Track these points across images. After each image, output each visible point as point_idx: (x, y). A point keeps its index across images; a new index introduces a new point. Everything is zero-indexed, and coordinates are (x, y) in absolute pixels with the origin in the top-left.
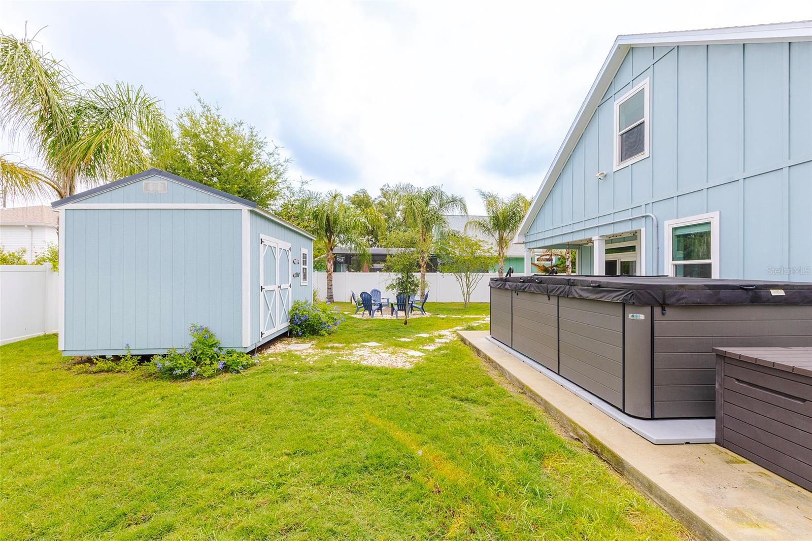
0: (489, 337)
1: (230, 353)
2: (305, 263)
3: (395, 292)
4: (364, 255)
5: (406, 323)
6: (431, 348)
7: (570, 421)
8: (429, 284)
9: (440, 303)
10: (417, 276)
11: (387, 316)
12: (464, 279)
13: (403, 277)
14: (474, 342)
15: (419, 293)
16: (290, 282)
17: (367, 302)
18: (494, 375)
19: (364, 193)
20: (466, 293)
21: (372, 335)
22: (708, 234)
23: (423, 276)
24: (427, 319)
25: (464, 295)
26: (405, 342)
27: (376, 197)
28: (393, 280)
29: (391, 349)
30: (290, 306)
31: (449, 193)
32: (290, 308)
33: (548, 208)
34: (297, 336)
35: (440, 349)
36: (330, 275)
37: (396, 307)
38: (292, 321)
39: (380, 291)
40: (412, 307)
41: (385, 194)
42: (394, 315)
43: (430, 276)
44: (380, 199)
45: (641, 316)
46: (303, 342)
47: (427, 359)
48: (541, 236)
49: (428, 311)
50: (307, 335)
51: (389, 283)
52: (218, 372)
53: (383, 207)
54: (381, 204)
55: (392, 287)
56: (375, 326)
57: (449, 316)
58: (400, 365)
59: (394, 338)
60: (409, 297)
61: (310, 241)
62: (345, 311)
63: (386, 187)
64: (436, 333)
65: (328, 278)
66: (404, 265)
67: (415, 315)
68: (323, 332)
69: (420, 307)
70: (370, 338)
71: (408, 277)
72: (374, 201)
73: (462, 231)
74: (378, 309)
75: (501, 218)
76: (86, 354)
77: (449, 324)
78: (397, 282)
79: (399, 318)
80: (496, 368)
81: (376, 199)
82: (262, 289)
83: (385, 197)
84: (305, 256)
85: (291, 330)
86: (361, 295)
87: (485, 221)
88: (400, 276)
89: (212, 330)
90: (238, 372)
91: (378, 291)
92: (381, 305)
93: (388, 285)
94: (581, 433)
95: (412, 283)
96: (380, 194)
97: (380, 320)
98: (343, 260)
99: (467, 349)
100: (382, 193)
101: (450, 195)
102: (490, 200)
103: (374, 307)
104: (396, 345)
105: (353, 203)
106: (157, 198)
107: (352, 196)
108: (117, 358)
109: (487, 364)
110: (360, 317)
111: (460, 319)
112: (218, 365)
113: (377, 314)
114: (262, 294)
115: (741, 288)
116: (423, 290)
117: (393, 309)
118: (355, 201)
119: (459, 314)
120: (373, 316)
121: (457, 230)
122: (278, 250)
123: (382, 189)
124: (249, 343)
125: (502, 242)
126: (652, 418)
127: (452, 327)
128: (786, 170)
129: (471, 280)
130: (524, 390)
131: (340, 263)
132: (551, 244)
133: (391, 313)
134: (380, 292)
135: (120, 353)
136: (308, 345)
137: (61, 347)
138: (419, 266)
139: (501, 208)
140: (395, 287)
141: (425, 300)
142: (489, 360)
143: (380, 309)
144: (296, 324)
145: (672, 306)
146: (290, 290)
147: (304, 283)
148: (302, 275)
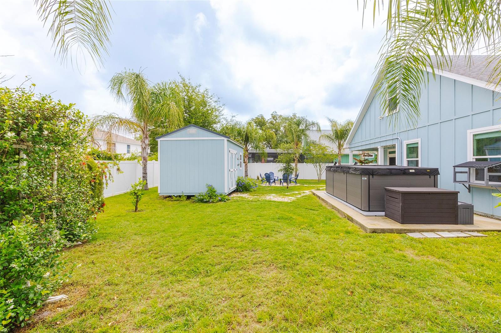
0: (325, 192)
1: (221, 195)
2: (241, 159)
3: (282, 173)
4: (263, 153)
5: (287, 189)
6: (299, 196)
7: (344, 213)
8: (299, 169)
9: (305, 180)
10: (293, 165)
11: (278, 185)
12: (318, 167)
13: (286, 166)
14: (318, 194)
15: (294, 173)
16: (237, 168)
17: (268, 178)
18: (324, 204)
19: (262, 116)
20: (319, 174)
21: (273, 192)
22: (417, 147)
23: (296, 165)
24: (298, 186)
25: (318, 175)
26: (288, 194)
27: (269, 119)
28: (281, 167)
29: (282, 196)
30: (237, 178)
31: (310, 120)
32: (237, 180)
33: (360, 131)
34: (240, 191)
35: (303, 197)
36: (246, 164)
37: (282, 181)
38: (238, 185)
39: (274, 173)
40: (290, 181)
41: (274, 117)
42: (282, 185)
43: (300, 165)
44: (271, 120)
45: (365, 178)
46: (243, 194)
47: (297, 199)
48: (356, 145)
49: (299, 183)
50: (244, 191)
51: (279, 168)
53: (273, 124)
54: (271, 123)
56: (273, 189)
57: (309, 185)
58: (286, 201)
59: (283, 193)
60: (289, 175)
61: (242, 149)
63: (275, 113)
64: (302, 192)
65: (245, 166)
66: (286, 160)
67: (292, 185)
68: (251, 190)
69: (295, 181)
70: (272, 193)
71: (289, 166)
72: (267, 121)
73: (318, 140)
74: (273, 182)
75: (339, 134)
76: (169, 195)
77: (308, 188)
78: (283, 168)
79: (284, 186)
80: (325, 202)
82: (230, 170)
83: (274, 119)
85: (237, 189)
86: (265, 175)
87: (331, 135)
89: (214, 186)
90: (225, 201)
91: (272, 173)
92: (275, 179)
93: (279, 169)
94: (346, 215)
95: (291, 169)
96: (271, 117)
97: (275, 186)
99: (315, 197)
100: (272, 116)
101: (311, 121)
102: (333, 123)
103: (271, 181)
104: (284, 195)
105: (256, 123)
106: (192, 135)
107: (255, 118)
108: (180, 196)
109: (322, 202)
110: (265, 185)
111: (314, 186)
112: (218, 199)
113: (273, 185)
114: (230, 172)
115: (399, 169)
116: (296, 172)
117: (281, 182)
118: (257, 122)
119: (314, 184)
120: (271, 185)
121: (315, 140)
122: (234, 154)
123: (272, 114)
124: (227, 191)
125: (340, 146)
126: (369, 211)
127: (310, 190)
128: (454, 120)
129: (322, 167)
130: (333, 207)
132: (365, 148)
135: (181, 195)
136: (246, 195)
137: (159, 192)
138: (294, 160)
139: (339, 128)
140: (282, 170)
141: (297, 177)
142: (323, 200)
143: (274, 182)
144: (240, 186)
145: (375, 175)
146: (237, 171)
147: (241, 168)
148: (240, 165)
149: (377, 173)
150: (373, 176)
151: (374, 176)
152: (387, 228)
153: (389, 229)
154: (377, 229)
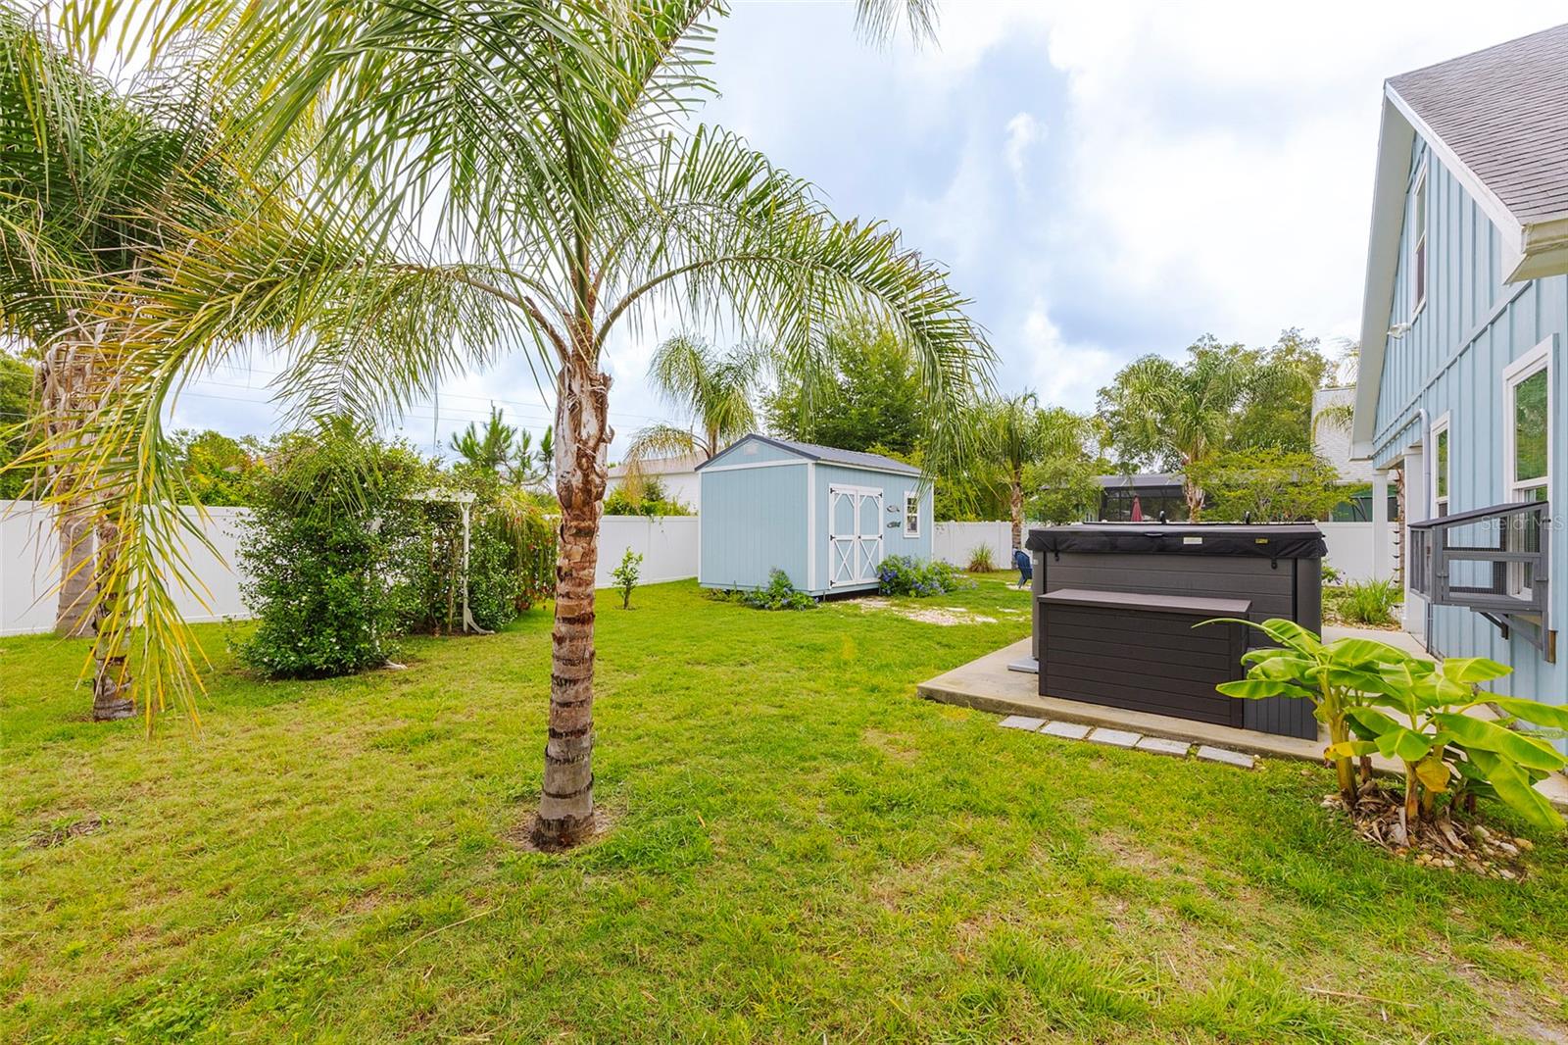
2: (912, 510)
16: (881, 533)
30: (881, 560)
32: (880, 563)
36: (1017, 526)
38: (882, 577)
52: (783, 607)
65: (1012, 530)
76: (712, 587)
82: (832, 538)
84: (913, 501)
85: (883, 588)
89: (787, 573)
106: (751, 458)
108: (728, 592)
112: (784, 602)
114: (831, 543)
122: (857, 498)
124: (813, 587)
135: (731, 588)
145: (1064, 551)
146: (881, 542)
147: (912, 535)
148: (906, 525)
149: (1068, 547)
150: (1056, 555)
151: (1060, 555)
152: (964, 692)
153: (968, 696)
154: (937, 691)
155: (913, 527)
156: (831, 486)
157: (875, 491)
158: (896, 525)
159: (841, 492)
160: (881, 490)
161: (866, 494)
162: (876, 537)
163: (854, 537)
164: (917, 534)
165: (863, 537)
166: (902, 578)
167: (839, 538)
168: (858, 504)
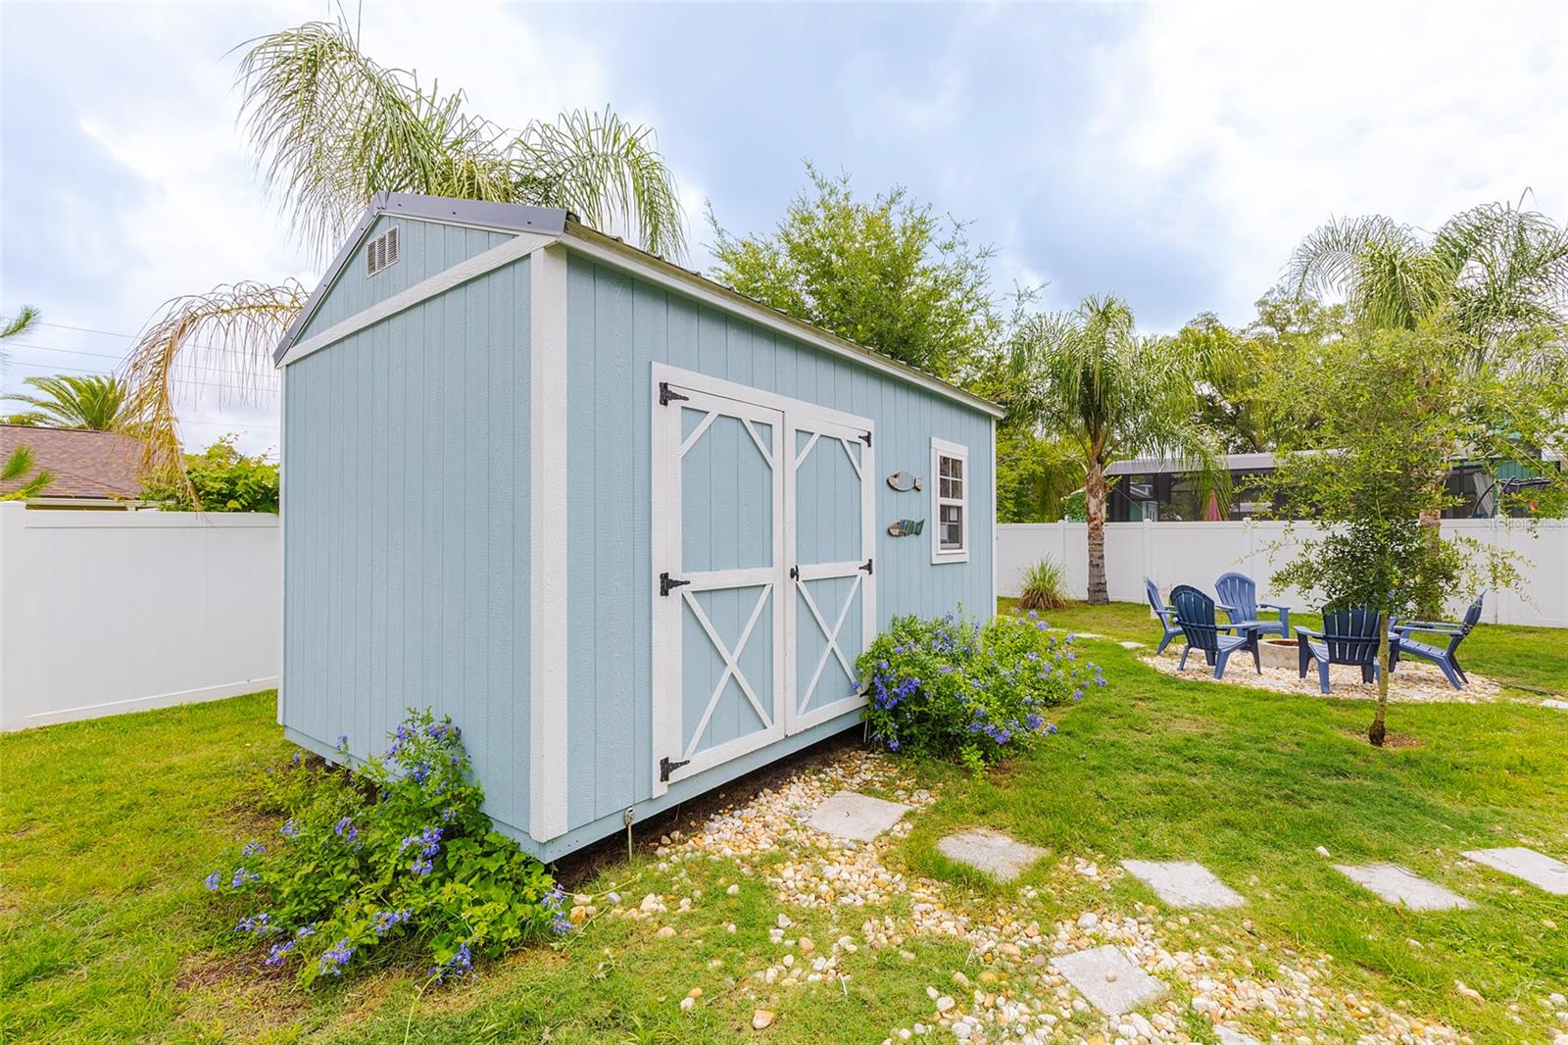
2: (951, 488)
3: (1320, 593)
5: (1377, 736)
11: (1279, 677)
13: (1357, 535)
16: (869, 551)
17: (1195, 619)
19: (1211, 322)
27: (1245, 327)
28: (1308, 546)
32: (867, 648)
34: (885, 748)
36: (1097, 528)
37: (1320, 649)
38: (876, 691)
39: (1254, 580)
41: (1271, 315)
42: (1313, 675)
44: (1258, 330)
51: (1290, 556)
54: (1259, 342)
55: (1306, 575)
59: (1322, 850)
62: (1128, 638)
63: (1276, 294)
65: (1090, 537)
67: (1414, 684)
69: (1440, 653)
72: (1239, 338)
74: (1243, 648)
78: (1330, 554)
79: (1336, 694)
81: (1243, 332)
82: (667, 583)
83: (1271, 323)
84: (950, 466)
86: (1176, 594)
88: (1343, 529)
91: (1243, 581)
92: (1253, 630)
93: (1282, 568)
96: (1256, 317)
97: (1248, 693)
98: (1147, 493)
100: (1264, 312)
103: (1223, 641)
110: (1176, 668)
113: (1239, 667)
114: (667, 611)
117: (1306, 654)
120: (1219, 673)
122: (783, 435)
123: (1262, 303)
131: (1139, 500)
133: (1297, 664)
134: (1252, 585)
140: (1317, 573)
143: (1250, 647)
146: (870, 582)
147: (952, 555)
148: (936, 530)
155: (954, 535)
156: (662, 372)
157: (849, 426)
158: (910, 528)
159: (716, 407)
160: (868, 425)
161: (819, 428)
162: (852, 567)
163: (773, 575)
164: (964, 553)
165: (805, 572)
166: (936, 706)
167: (701, 580)
168: (787, 462)
